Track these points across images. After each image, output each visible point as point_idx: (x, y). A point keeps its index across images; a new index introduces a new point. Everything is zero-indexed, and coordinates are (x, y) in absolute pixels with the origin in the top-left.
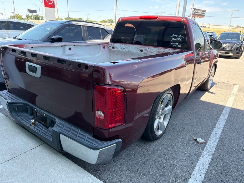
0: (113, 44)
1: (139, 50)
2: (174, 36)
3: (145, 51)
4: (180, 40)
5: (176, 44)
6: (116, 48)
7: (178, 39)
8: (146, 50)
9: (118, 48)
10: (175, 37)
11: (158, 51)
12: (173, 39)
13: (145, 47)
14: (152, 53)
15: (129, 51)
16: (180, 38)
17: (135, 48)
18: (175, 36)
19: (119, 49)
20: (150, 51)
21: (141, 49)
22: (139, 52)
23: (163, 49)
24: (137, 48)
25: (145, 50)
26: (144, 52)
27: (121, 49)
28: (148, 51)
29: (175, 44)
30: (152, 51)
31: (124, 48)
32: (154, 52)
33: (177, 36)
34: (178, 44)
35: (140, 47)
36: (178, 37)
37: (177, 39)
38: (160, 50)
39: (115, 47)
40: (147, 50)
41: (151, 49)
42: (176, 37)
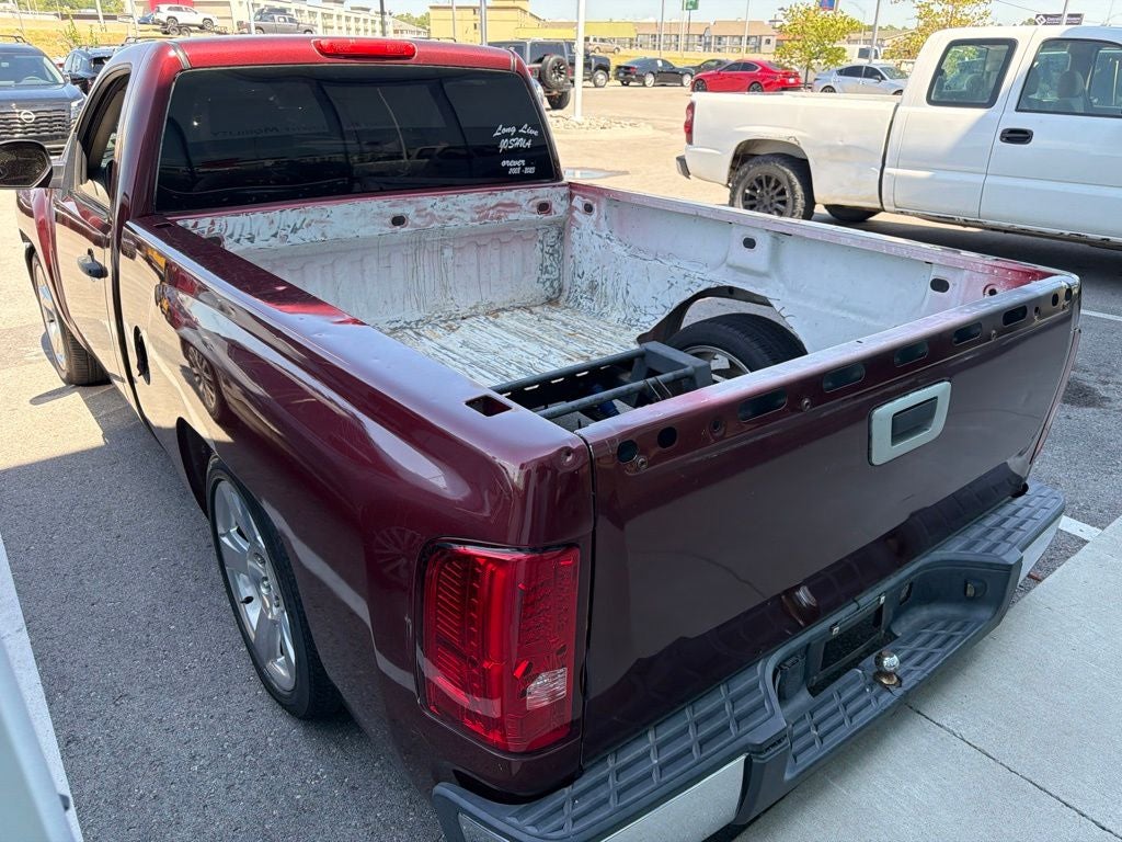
0: (213, 223)
1: (388, 221)
2: (505, 130)
3: (418, 221)
4: (529, 144)
5: (517, 166)
6: (238, 241)
7: (520, 142)
8: (424, 213)
9: (251, 240)
10: (508, 136)
11: (478, 207)
12: (503, 144)
13: (418, 202)
14: (450, 219)
15: (330, 235)
16: (527, 137)
17: (363, 213)
18: (508, 130)
19: (258, 243)
20: (443, 214)
21: (398, 211)
22: (388, 230)
23: (496, 195)
24: (376, 210)
25: (417, 216)
26: (416, 226)
27: (275, 235)
28: (431, 214)
29: (514, 166)
30: (452, 211)
31: (295, 230)
32: (459, 214)
33: (513, 130)
34: (523, 161)
35: (390, 206)
36: (518, 135)
37: (517, 144)
38: (483, 201)
39: (231, 236)
40: (429, 210)
41: (445, 204)
42: (514, 137)
